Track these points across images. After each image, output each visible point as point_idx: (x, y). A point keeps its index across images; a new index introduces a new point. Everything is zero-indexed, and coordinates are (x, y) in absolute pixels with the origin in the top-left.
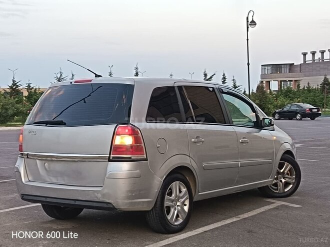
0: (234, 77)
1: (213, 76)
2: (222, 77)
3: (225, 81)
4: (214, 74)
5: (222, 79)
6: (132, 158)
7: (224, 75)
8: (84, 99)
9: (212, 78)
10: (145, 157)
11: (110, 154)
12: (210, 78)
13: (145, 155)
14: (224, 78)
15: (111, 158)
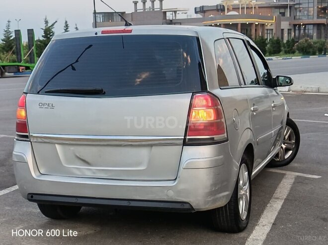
0: (76, 25)
1: (54, 23)
2: (64, 25)
3: (67, 29)
4: (56, 22)
5: (65, 27)
6: (215, 139)
7: (66, 22)
8: (71, 65)
9: (54, 26)
10: (226, 137)
11: (185, 135)
12: (51, 26)
13: (226, 134)
14: (67, 26)
15: (187, 140)
